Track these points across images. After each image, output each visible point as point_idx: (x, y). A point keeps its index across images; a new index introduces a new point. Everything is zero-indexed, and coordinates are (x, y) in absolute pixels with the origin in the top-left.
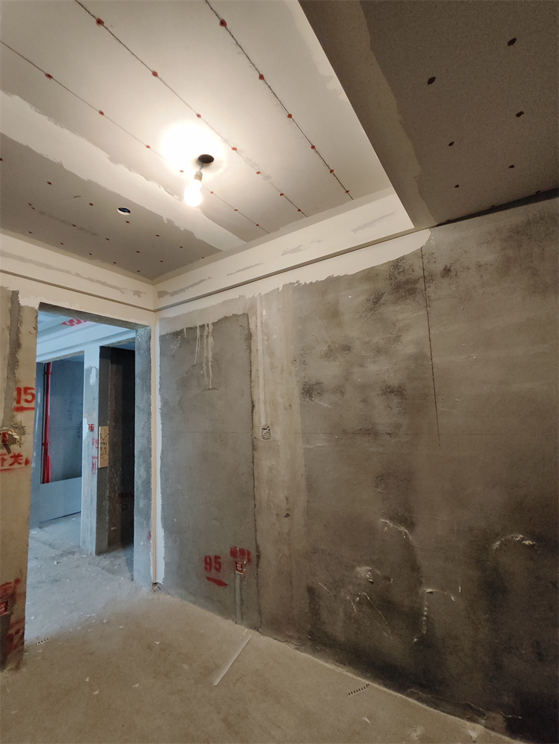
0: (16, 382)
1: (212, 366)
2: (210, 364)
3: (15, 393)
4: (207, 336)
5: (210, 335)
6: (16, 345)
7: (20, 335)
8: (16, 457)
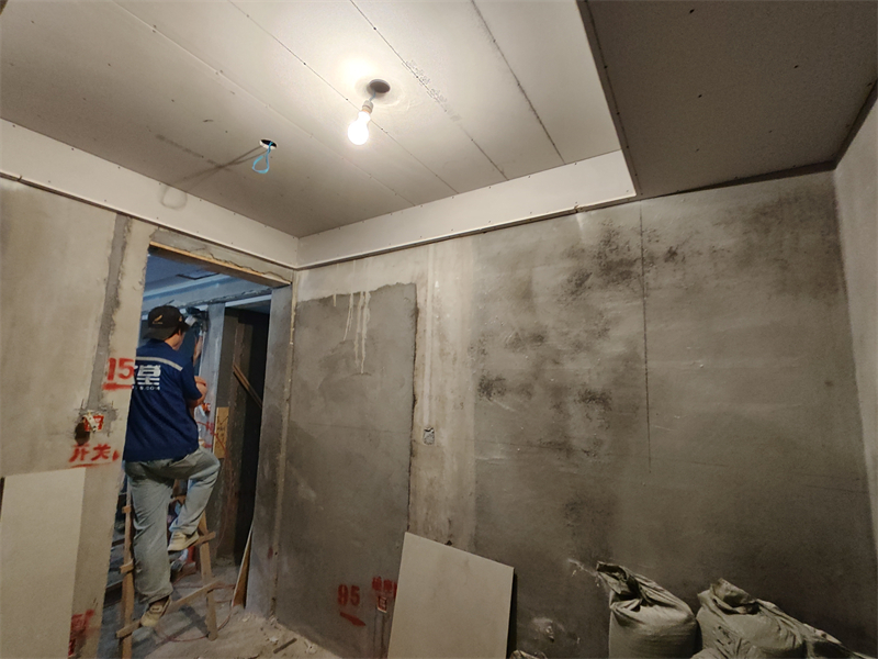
0: (109, 351)
1: (366, 345)
2: (363, 342)
3: (107, 366)
4: (363, 308)
5: (366, 306)
6: (113, 303)
7: (120, 291)
8: (102, 449)
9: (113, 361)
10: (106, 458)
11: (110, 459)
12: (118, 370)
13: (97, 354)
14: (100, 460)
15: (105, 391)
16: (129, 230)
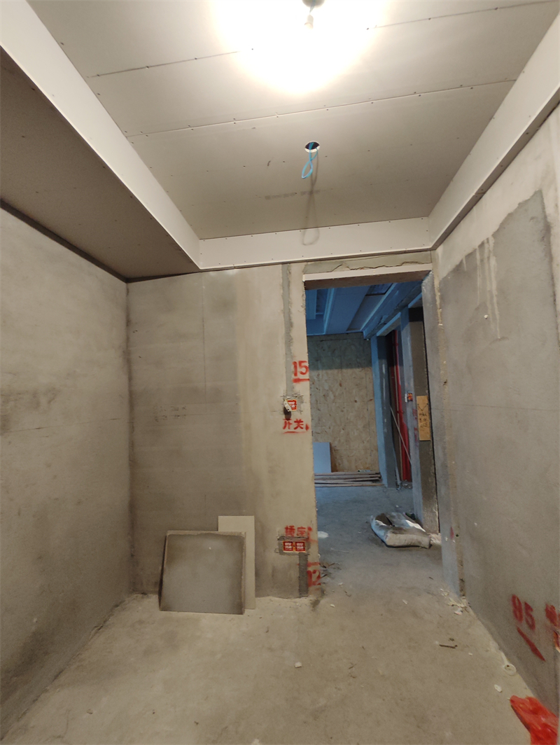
0: (292, 357)
1: (498, 303)
2: (495, 300)
3: (293, 366)
4: (489, 258)
5: (492, 254)
6: (289, 325)
7: (291, 316)
8: (299, 422)
9: (295, 363)
10: (302, 428)
11: (304, 430)
12: (299, 370)
13: (286, 360)
14: (299, 430)
15: (294, 384)
16: (290, 273)
